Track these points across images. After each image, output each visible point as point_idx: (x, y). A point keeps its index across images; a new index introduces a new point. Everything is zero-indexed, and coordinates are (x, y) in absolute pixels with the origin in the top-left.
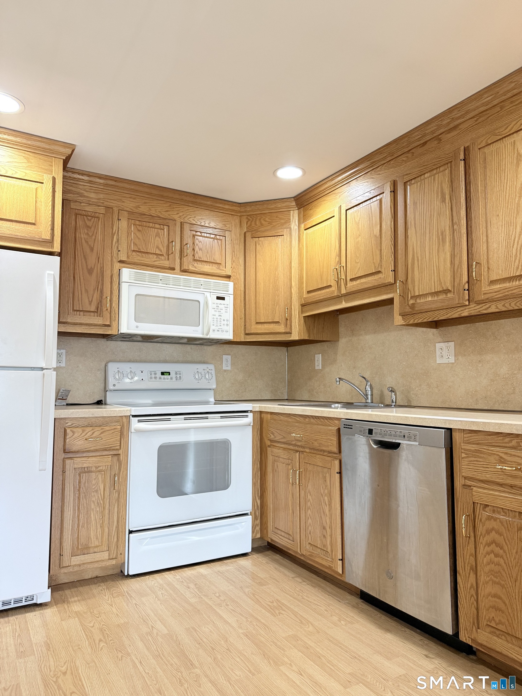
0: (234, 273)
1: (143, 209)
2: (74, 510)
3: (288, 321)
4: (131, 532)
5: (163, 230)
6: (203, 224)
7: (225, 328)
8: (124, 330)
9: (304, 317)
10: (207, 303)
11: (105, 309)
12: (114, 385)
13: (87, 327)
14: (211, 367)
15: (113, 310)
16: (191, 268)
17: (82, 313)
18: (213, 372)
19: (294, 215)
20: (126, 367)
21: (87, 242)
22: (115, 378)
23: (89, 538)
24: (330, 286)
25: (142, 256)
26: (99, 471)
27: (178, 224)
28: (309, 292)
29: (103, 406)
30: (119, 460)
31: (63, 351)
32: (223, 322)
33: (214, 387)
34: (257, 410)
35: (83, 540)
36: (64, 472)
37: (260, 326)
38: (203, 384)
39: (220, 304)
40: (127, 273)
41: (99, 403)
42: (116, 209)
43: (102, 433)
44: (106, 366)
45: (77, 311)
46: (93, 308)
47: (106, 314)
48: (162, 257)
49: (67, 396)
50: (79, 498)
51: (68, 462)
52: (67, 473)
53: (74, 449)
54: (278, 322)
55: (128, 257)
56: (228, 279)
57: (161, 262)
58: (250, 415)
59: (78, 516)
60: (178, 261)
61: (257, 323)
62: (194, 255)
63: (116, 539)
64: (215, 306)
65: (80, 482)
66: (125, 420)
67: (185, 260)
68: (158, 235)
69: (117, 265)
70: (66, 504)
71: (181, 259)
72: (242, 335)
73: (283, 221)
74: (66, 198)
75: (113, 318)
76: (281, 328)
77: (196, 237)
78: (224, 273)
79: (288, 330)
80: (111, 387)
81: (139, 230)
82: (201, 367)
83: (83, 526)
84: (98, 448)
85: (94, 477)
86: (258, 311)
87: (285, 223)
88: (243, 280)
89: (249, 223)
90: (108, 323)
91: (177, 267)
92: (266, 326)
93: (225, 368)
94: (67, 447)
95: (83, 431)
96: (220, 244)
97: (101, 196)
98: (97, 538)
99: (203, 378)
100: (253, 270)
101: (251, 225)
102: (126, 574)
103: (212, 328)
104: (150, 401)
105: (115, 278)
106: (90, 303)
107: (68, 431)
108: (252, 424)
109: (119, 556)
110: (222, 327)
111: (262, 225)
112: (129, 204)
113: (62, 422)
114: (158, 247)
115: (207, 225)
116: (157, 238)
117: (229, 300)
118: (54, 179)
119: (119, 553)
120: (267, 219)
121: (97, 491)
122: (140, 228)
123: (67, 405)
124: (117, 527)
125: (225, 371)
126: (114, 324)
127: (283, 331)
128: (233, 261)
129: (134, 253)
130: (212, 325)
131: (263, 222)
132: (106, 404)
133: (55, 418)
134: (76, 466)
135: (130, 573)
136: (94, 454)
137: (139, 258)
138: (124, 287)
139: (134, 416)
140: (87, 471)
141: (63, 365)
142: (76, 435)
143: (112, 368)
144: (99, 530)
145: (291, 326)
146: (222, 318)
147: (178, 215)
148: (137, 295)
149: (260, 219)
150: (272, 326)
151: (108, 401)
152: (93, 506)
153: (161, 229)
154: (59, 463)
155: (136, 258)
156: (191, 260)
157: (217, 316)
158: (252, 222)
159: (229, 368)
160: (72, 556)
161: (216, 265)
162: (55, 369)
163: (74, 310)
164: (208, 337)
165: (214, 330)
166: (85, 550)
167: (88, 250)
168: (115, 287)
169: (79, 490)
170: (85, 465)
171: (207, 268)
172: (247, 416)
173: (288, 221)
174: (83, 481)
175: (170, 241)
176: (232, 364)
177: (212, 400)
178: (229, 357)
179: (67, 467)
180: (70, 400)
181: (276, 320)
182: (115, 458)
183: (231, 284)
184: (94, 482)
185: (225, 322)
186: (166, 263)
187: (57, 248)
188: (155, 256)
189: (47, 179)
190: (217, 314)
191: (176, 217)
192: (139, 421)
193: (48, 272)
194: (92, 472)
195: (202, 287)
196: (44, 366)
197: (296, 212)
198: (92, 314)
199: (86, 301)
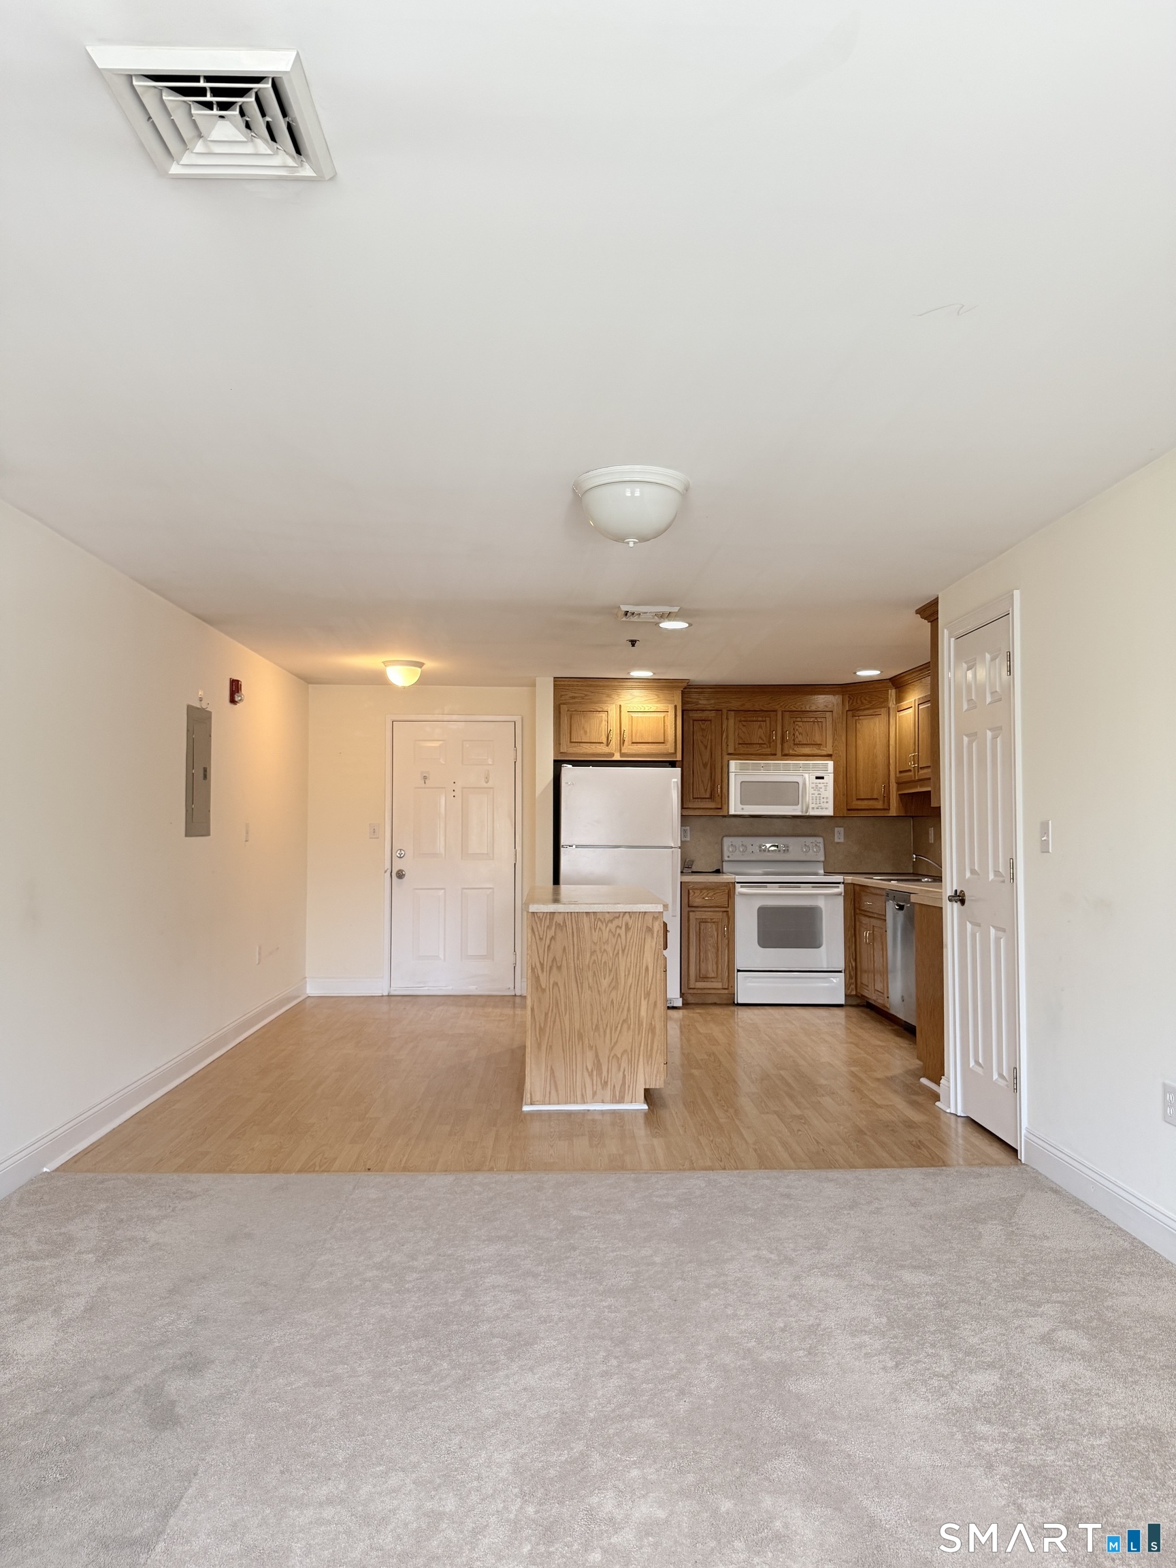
0: (835, 752)
1: (748, 706)
2: (697, 949)
3: (886, 798)
4: (739, 971)
5: (765, 721)
6: (803, 709)
7: (825, 805)
8: (732, 812)
9: (899, 794)
10: (804, 784)
11: (717, 795)
12: (728, 857)
13: (704, 810)
14: (820, 840)
15: (723, 795)
16: (791, 752)
17: (699, 800)
18: (822, 846)
19: (892, 693)
20: (738, 841)
21: (702, 742)
22: (729, 851)
23: (707, 971)
24: (910, 771)
25: (747, 747)
26: (714, 922)
27: (779, 714)
28: (900, 772)
29: (721, 874)
30: (728, 915)
31: (688, 828)
32: (822, 800)
33: (822, 859)
34: (850, 882)
35: (703, 972)
36: (689, 921)
37: (860, 802)
38: (811, 856)
39: (820, 783)
40: (733, 764)
41: (718, 872)
42: (725, 711)
43: (715, 894)
44: (722, 840)
45: (696, 798)
46: (708, 796)
47: (718, 799)
48: (765, 746)
49: (692, 865)
50: (700, 940)
51: (691, 913)
52: (691, 921)
53: (695, 904)
54: (877, 799)
55: (735, 750)
56: (830, 758)
57: (764, 750)
58: (842, 886)
59: (700, 953)
60: (779, 746)
61: (858, 799)
62: (794, 740)
63: (727, 974)
64: (814, 785)
65: (700, 929)
66: (731, 885)
67: (786, 745)
68: (760, 727)
69: (726, 757)
70: (691, 944)
71: (782, 745)
72: (845, 811)
73: (882, 700)
74: (685, 708)
75: (723, 802)
76: (879, 805)
77: (796, 723)
78: (825, 753)
79: (886, 807)
80: (726, 859)
81: (744, 726)
82: (809, 840)
83: (703, 961)
84: (712, 905)
85: (710, 926)
86: (858, 787)
87: (884, 702)
88: (845, 757)
89: (851, 701)
90: (720, 807)
91: (779, 752)
92: (866, 802)
93: (837, 840)
94: (690, 903)
95: (701, 892)
96: (820, 725)
97: (712, 701)
98: (713, 971)
99: (811, 851)
100: (854, 749)
101: (852, 704)
102: (736, 1002)
103: (811, 806)
104: (760, 871)
105: (725, 769)
106: (706, 791)
107: (691, 891)
108: (843, 894)
109: (730, 988)
110: (822, 804)
111: (862, 703)
112: (735, 704)
113: (687, 884)
114: (760, 738)
115: (808, 709)
116: (760, 730)
117: (829, 779)
118: (676, 707)
119: (730, 986)
120: (867, 698)
121: (712, 937)
122: (744, 723)
123: (692, 872)
124: (728, 965)
125: (838, 843)
126: (725, 807)
127: (882, 808)
128: (834, 740)
129: (740, 746)
130: (810, 803)
131: (865, 702)
132: (723, 873)
133: (681, 882)
134: (697, 917)
135: (739, 1002)
136: (709, 909)
137: (744, 749)
138: (732, 776)
139: (738, 883)
140: (704, 921)
141: (688, 839)
142: (696, 895)
143: (727, 841)
144: (715, 966)
145: (889, 803)
146: (822, 796)
147: (779, 706)
148: (742, 782)
149: (861, 698)
150: (871, 802)
151: (725, 870)
152: (709, 948)
153: (763, 721)
154: (685, 914)
155: (742, 750)
156: (792, 745)
157: (816, 795)
158: (853, 700)
159: (842, 840)
160: (696, 981)
161: (817, 746)
162: (680, 848)
163: (694, 798)
164: (808, 814)
165: (813, 808)
166: (705, 978)
167: (702, 748)
168: (725, 775)
169: (699, 935)
170: (703, 917)
171: (807, 750)
172: (838, 887)
173: (886, 700)
174: (702, 928)
175: (772, 730)
176: (846, 836)
177: (822, 872)
178: (842, 829)
179: (691, 917)
180: (694, 869)
181: (875, 797)
182: (725, 914)
183: (830, 764)
184: (710, 930)
185: (825, 800)
186: (768, 751)
187: (679, 758)
188: (758, 746)
189: (671, 708)
190: (816, 792)
191: (777, 707)
192: (742, 887)
193: (673, 780)
194: (708, 922)
195: (801, 769)
196: (673, 845)
197: (894, 691)
198: (707, 800)
199: (703, 791)
